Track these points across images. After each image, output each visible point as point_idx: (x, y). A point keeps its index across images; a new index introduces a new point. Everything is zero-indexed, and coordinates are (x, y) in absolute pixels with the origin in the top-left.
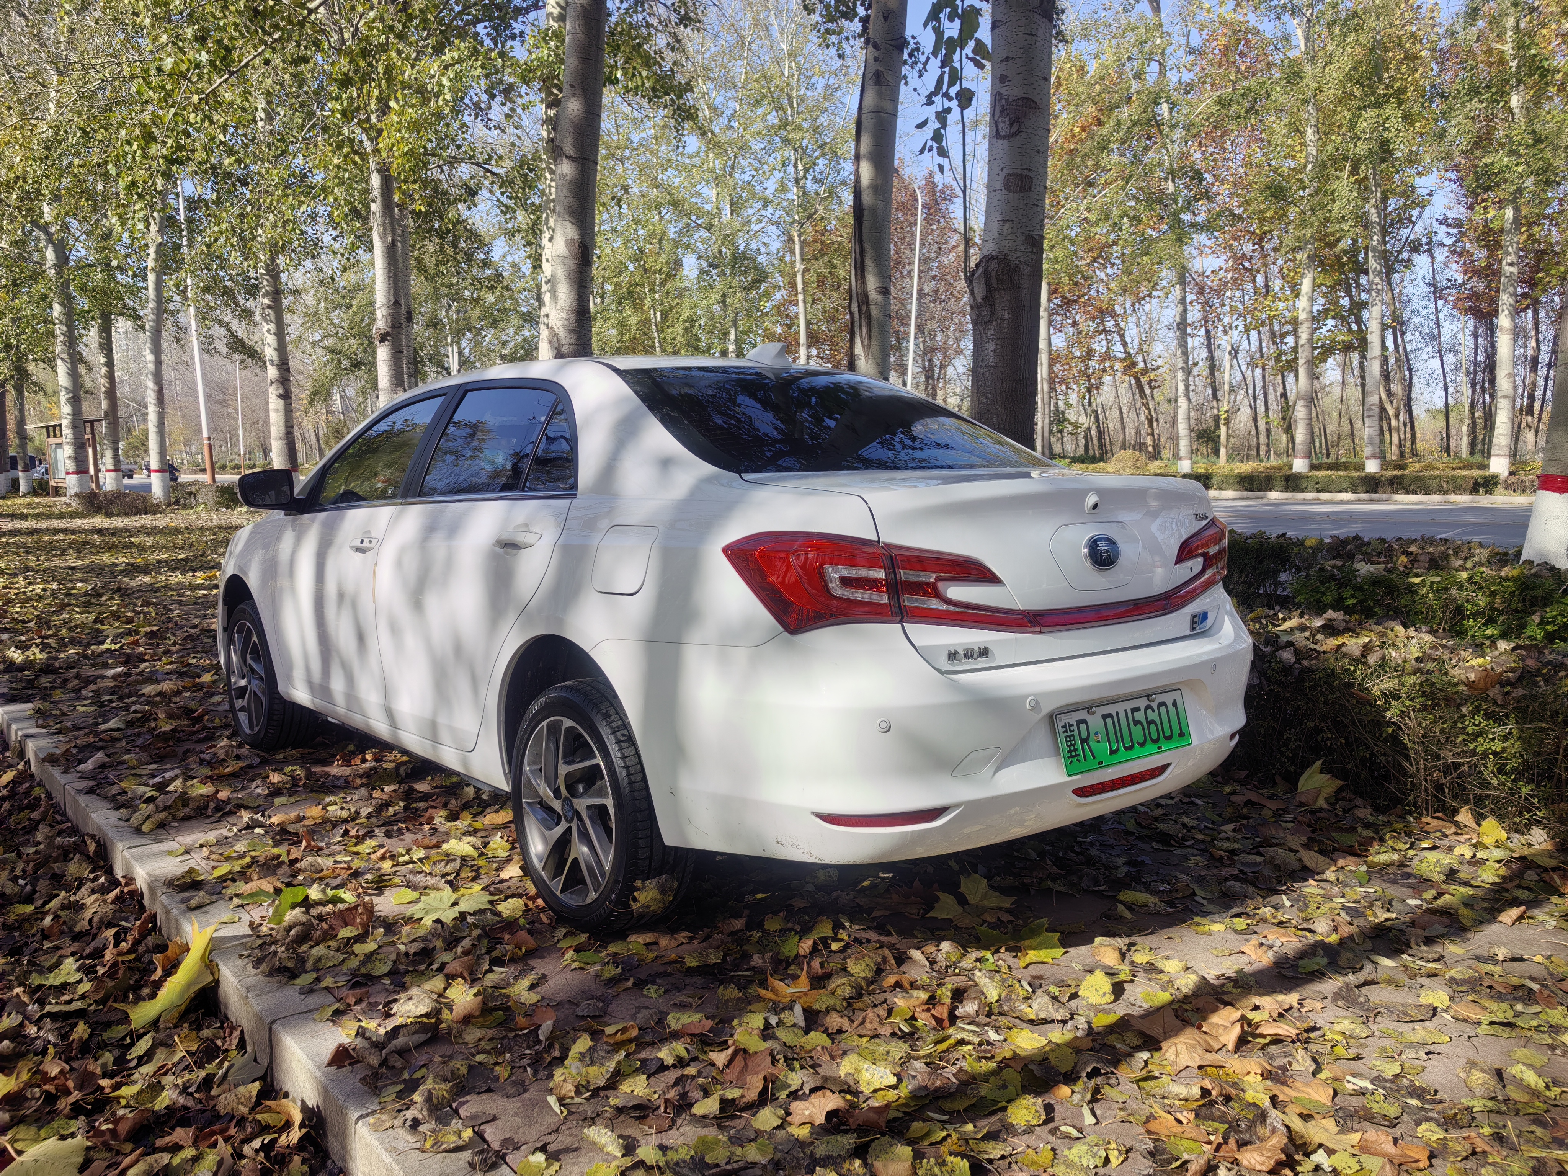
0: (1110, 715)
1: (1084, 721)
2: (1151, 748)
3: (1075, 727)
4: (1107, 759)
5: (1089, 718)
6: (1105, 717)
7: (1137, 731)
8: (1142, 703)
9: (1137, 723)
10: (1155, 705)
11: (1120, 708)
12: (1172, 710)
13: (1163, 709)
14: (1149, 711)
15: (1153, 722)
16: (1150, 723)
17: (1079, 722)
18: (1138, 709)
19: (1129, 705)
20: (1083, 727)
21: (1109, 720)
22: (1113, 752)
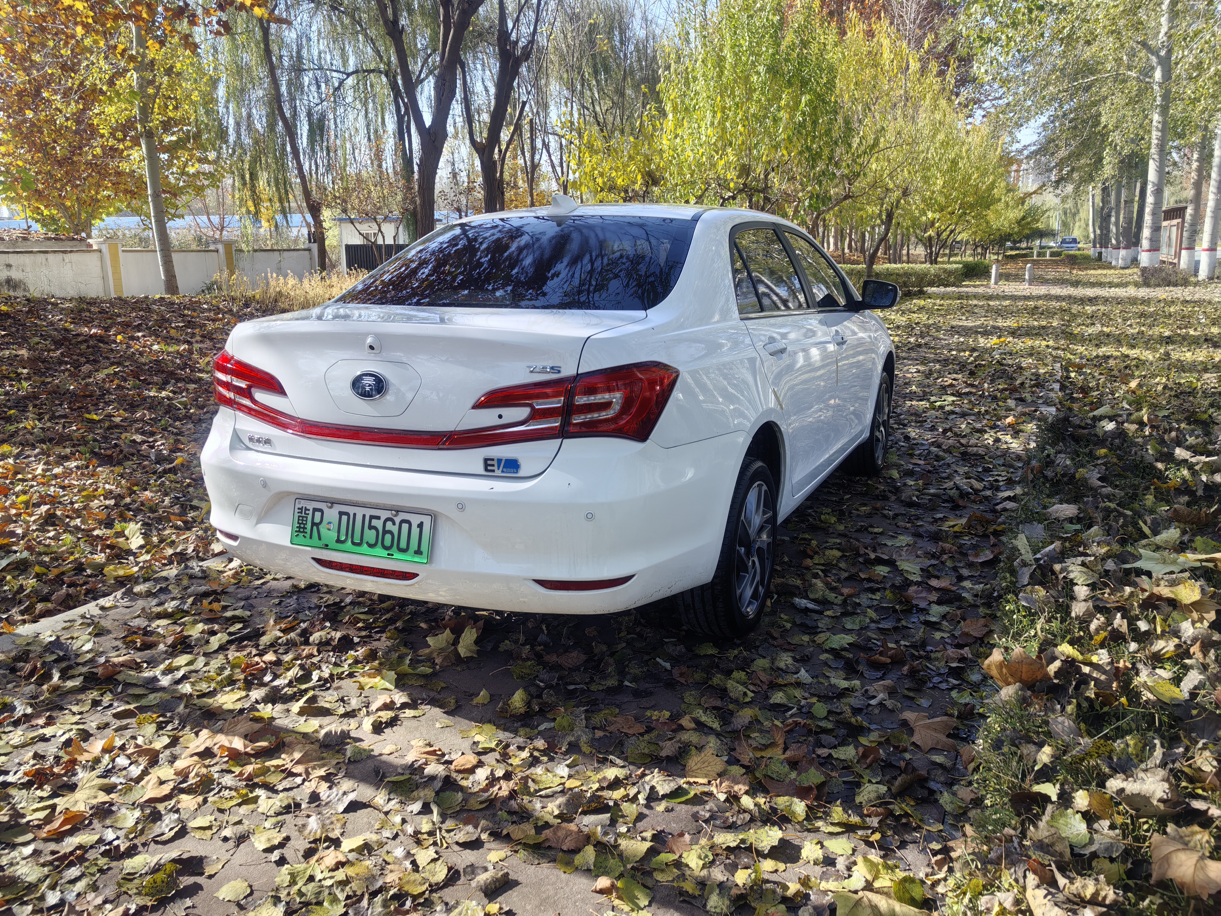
0: (347, 514)
1: (321, 511)
2: (379, 551)
3: (311, 512)
4: (333, 544)
5: (326, 511)
6: (341, 514)
7: (370, 535)
8: (384, 515)
9: (371, 527)
10: (397, 520)
11: (360, 512)
12: (415, 531)
13: (405, 526)
14: (389, 523)
15: (391, 532)
16: (385, 532)
17: (315, 510)
18: (378, 518)
19: (369, 512)
20: (318, 515)
21: (345, 518)
22: (338, 541)
